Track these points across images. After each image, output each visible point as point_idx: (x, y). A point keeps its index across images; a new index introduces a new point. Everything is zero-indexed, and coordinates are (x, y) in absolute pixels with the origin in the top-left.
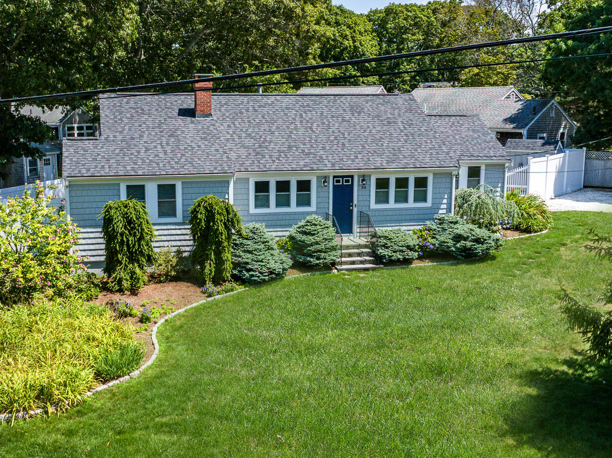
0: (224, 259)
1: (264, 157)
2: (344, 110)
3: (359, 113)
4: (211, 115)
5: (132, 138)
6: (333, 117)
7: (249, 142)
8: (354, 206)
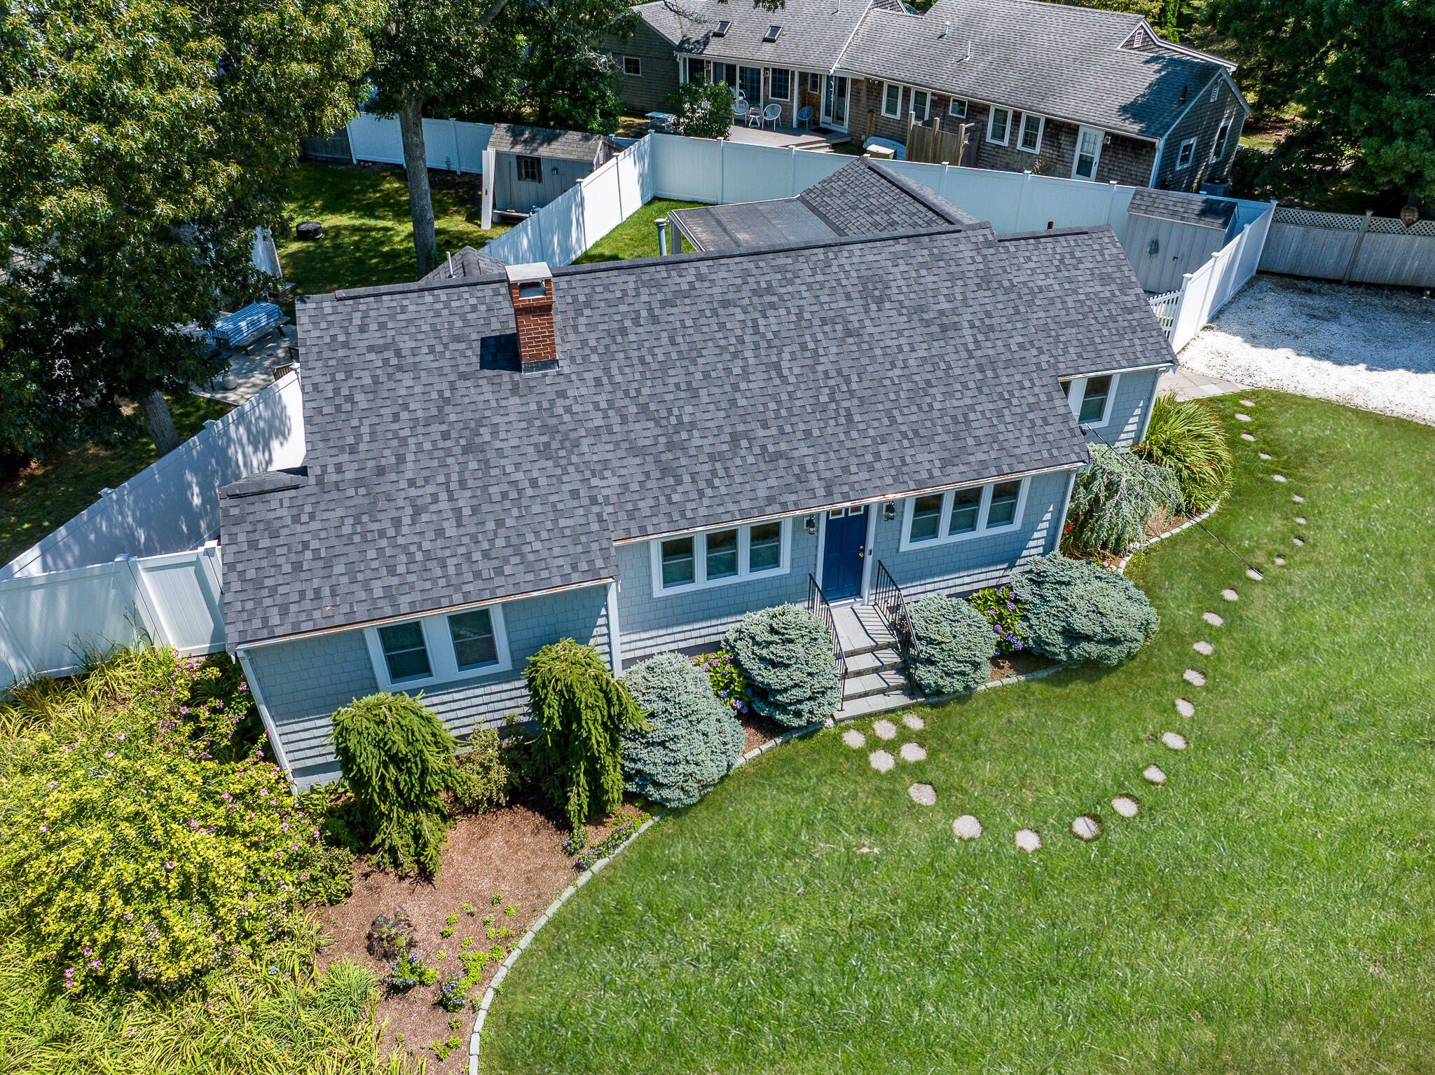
0: (606, 787)
1: (679, 481)
2: (848, 297)
3: (880, 301)
4: (554, 362)
5: (381, 471)
6: (824, 321)
7: (644, 433)
8: (867, 552)
